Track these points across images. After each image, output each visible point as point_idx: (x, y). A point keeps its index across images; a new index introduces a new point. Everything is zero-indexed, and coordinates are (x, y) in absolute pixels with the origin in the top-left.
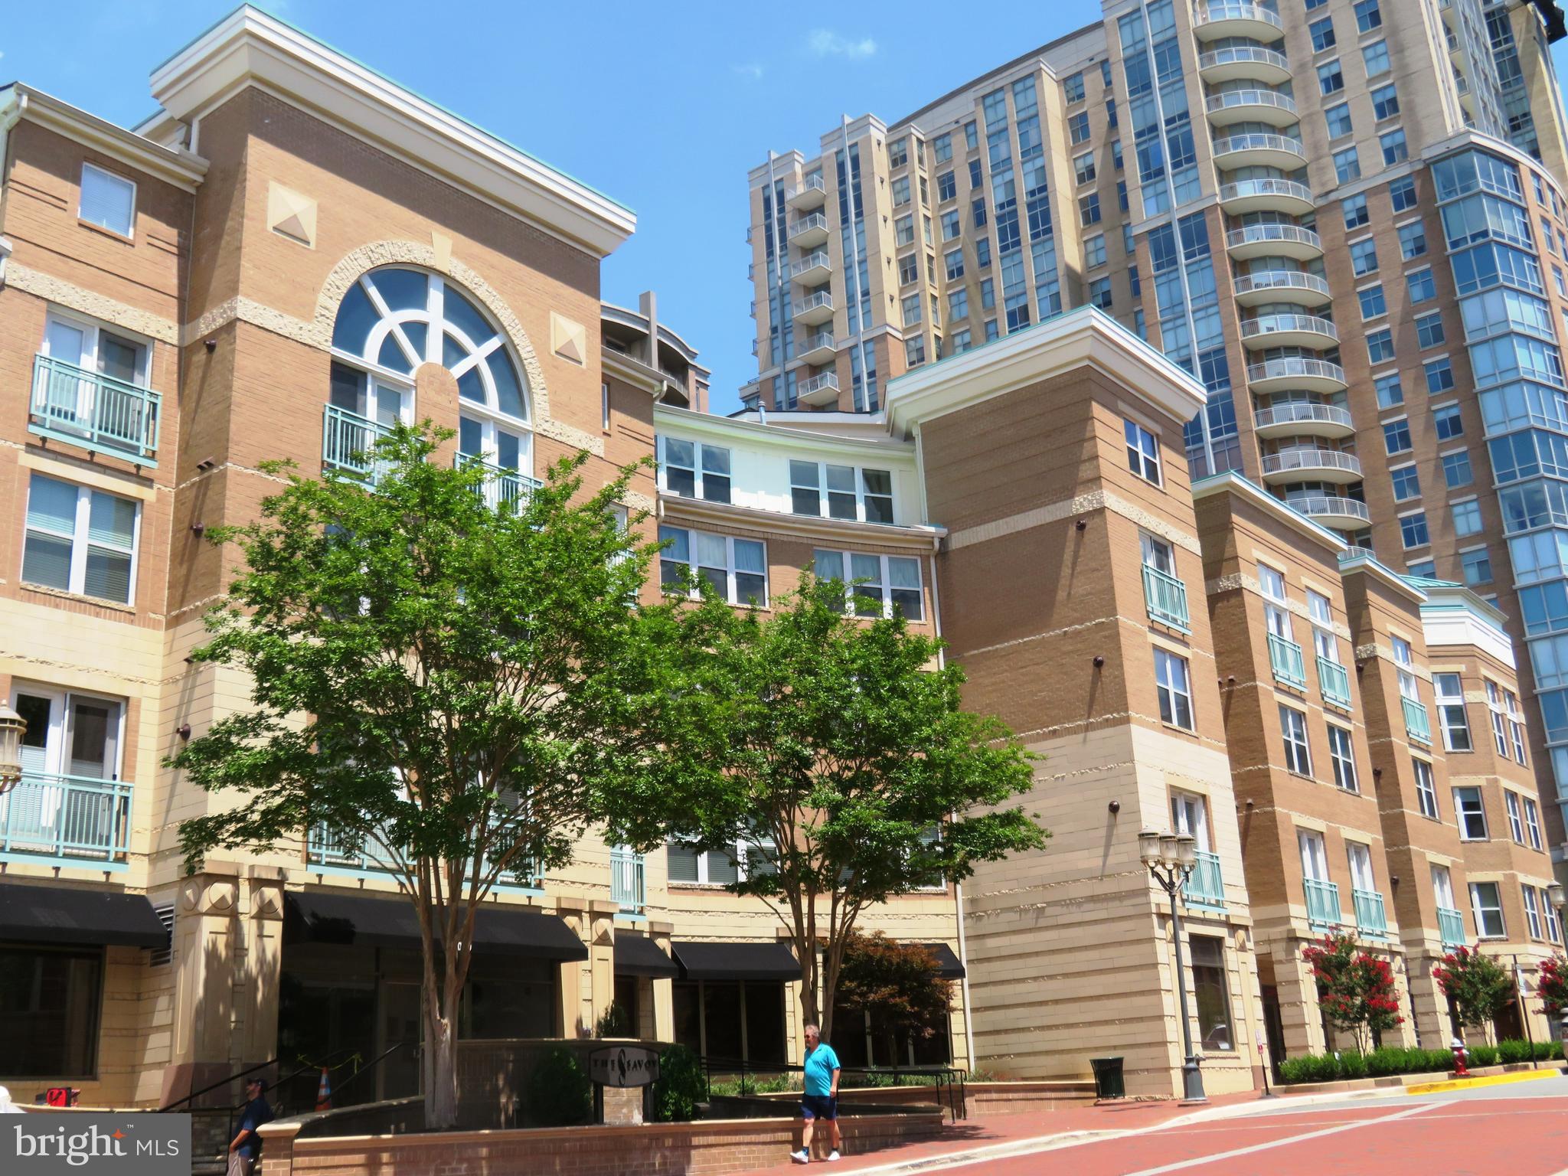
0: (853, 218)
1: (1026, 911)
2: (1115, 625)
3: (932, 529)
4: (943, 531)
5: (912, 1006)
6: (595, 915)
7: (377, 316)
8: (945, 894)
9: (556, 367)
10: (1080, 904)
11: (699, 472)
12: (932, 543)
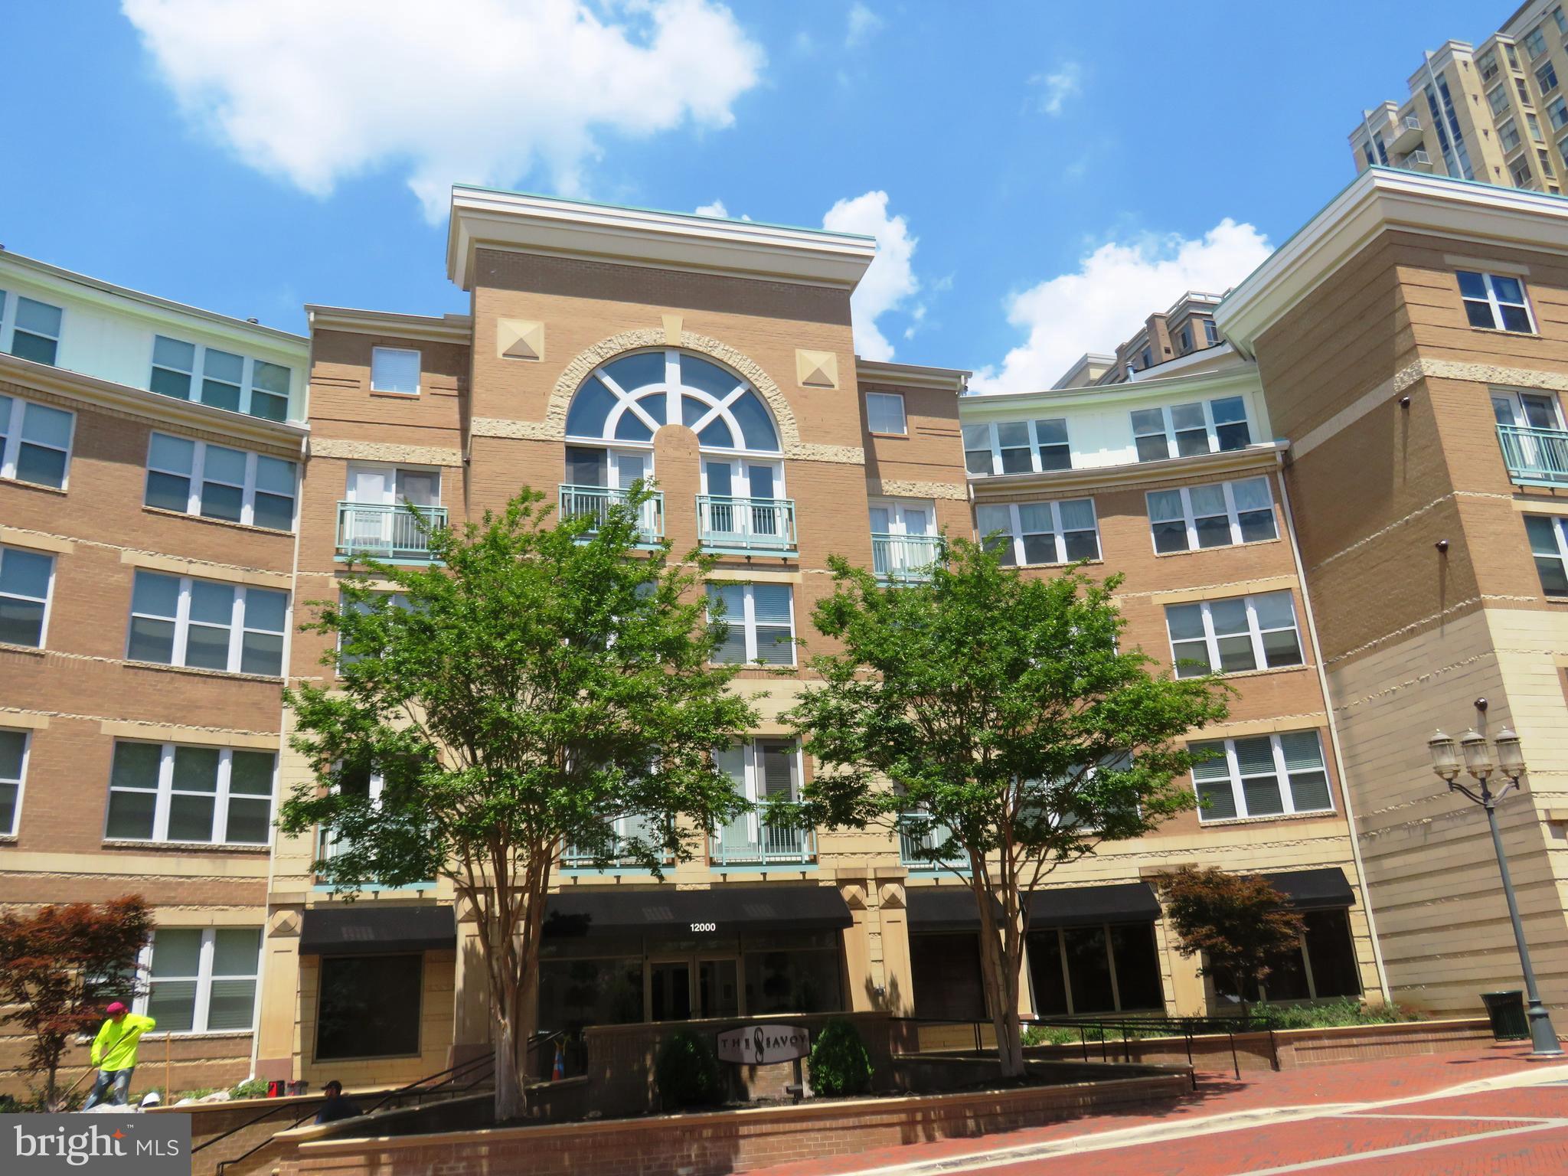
0: (1452, 142)
1: (1413, 827)
2: (1453, 502)
3: (1272, 444)
4: (1285, 443)
5: (1235, 947)
6: (881, 882)
7: (614, 399)
8: (1334, 816)
9: (806, 397)
10: (1464, 816)
11: (1035, 446)
12: (1274, 458)
